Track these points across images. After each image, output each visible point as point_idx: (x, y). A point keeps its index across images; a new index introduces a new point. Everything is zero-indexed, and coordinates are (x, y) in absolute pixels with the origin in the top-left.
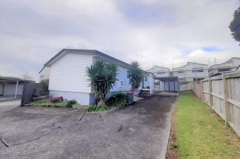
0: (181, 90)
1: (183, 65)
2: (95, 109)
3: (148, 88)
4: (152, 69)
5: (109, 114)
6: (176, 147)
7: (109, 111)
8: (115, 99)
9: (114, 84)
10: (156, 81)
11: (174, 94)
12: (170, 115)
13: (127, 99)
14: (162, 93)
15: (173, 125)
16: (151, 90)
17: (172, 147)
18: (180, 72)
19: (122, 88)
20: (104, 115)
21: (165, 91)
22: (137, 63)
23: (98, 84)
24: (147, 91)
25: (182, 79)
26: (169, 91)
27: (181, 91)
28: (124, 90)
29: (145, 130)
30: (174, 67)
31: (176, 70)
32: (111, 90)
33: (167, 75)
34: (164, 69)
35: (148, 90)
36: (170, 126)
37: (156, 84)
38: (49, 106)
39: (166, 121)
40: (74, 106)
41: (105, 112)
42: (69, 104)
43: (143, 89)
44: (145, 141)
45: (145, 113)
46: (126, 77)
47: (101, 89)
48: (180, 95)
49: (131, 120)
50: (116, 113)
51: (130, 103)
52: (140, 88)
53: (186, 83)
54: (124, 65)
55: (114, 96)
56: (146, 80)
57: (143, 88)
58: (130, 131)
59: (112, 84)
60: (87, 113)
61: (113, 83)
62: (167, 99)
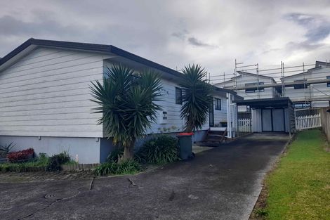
0: (299, 127)
1: (307, 68)
2: (115, 169)
3: (224, 124)
4: (233, 80)
5: (145, 176)
6: (264, 214)
7: (144, 172)
8: (153, 148)
9: (152, 118)
10: (243, 109)
11: (280, 138)
12: (265, 174)
13: (179, 150)
14: (254, 137)
15: (265, 188)
16: (229, 129)
17: (257, 215)
18: (299, 86)
19: (167, 127)
20: (135, 179)
21: (263, 132)
22: (198, 69)
23: (120, 118)
24: (222, 133)
25: (302, 103)
26: (273, 132)
27: (299, 132)
28: (172, 131)
29: (216, 196)
30: (286, 75)
31: (291, 81)
32: (147, 131)
33: (267, 95)
34: (261, 81)
35: (223, 129)
36: (260, 190)
37: (241, 116)
38: (8, 170)
39: (253, 183)
40: (66, 167)
41: (137, 174)
42: (55, 162)
43: (212, 129)
44: (215, 210)
45: (217, 173)
46: (174, 101)
47: (127, 128)
48: (294, 139)
49: (189, 185)
50: (159, 175)
51: (185, 157)
52: (206, 126)
53: (312, 112)
54: (170, 74)
55: (153, 143)
56: (219, 108)
57: (212, 125)
58: (190, 199)
59: (148, 117)
60: (99, 177)
61: (150, 114)
62: (265, 147)
